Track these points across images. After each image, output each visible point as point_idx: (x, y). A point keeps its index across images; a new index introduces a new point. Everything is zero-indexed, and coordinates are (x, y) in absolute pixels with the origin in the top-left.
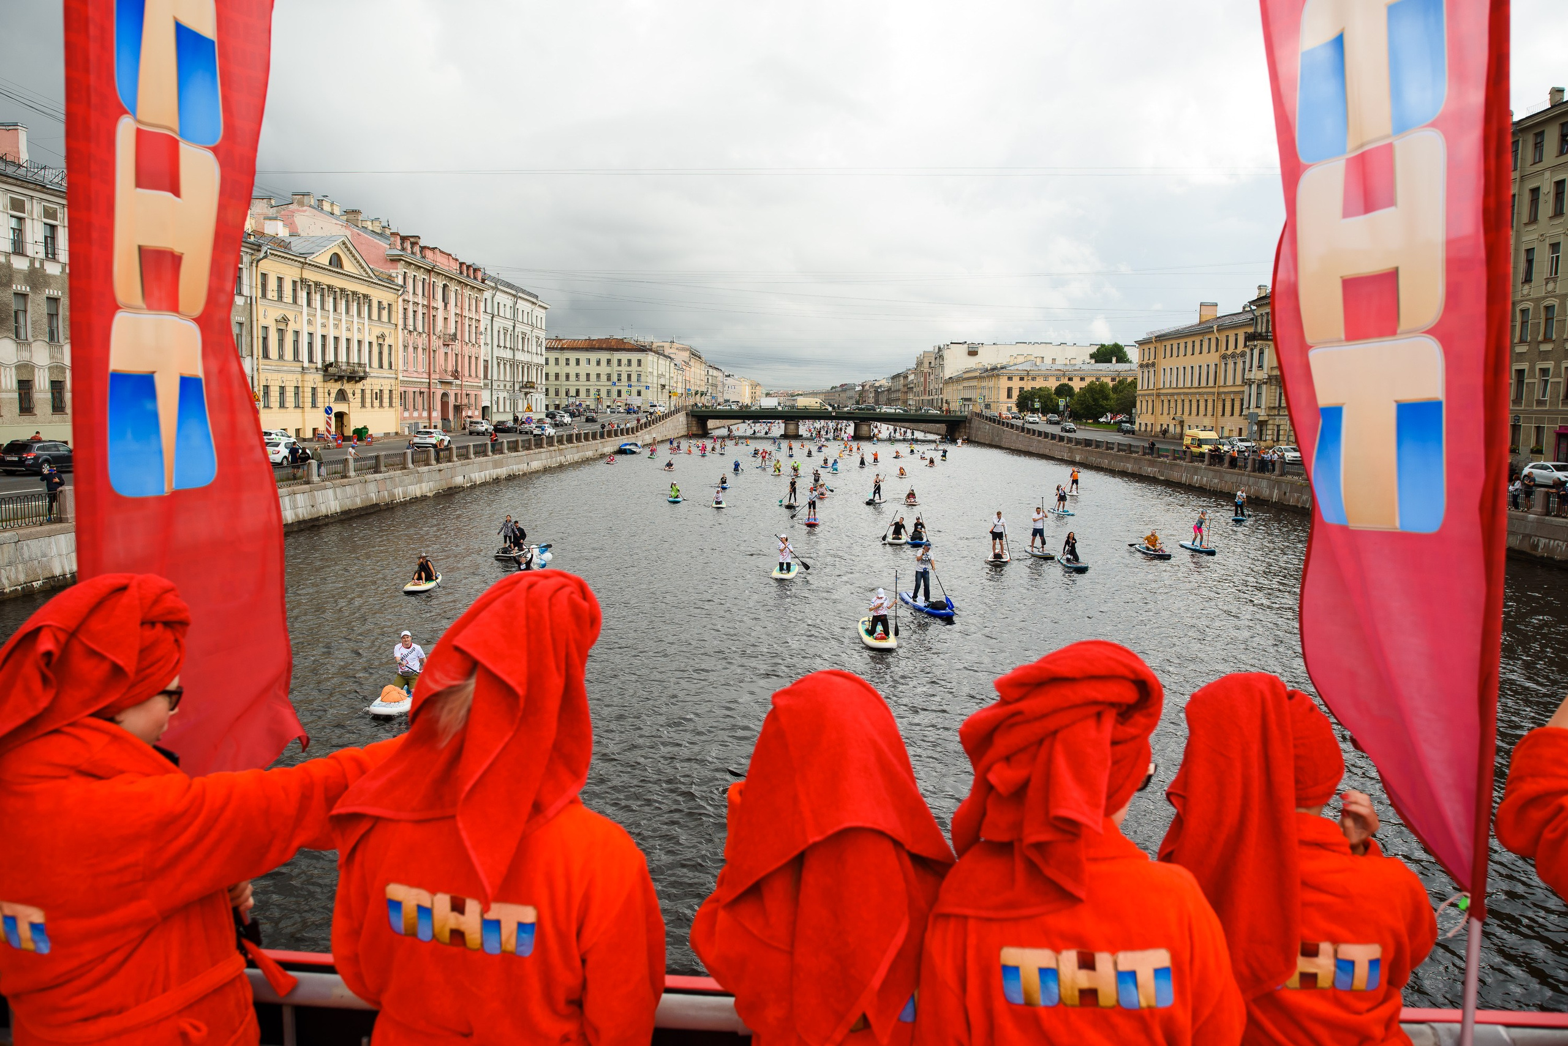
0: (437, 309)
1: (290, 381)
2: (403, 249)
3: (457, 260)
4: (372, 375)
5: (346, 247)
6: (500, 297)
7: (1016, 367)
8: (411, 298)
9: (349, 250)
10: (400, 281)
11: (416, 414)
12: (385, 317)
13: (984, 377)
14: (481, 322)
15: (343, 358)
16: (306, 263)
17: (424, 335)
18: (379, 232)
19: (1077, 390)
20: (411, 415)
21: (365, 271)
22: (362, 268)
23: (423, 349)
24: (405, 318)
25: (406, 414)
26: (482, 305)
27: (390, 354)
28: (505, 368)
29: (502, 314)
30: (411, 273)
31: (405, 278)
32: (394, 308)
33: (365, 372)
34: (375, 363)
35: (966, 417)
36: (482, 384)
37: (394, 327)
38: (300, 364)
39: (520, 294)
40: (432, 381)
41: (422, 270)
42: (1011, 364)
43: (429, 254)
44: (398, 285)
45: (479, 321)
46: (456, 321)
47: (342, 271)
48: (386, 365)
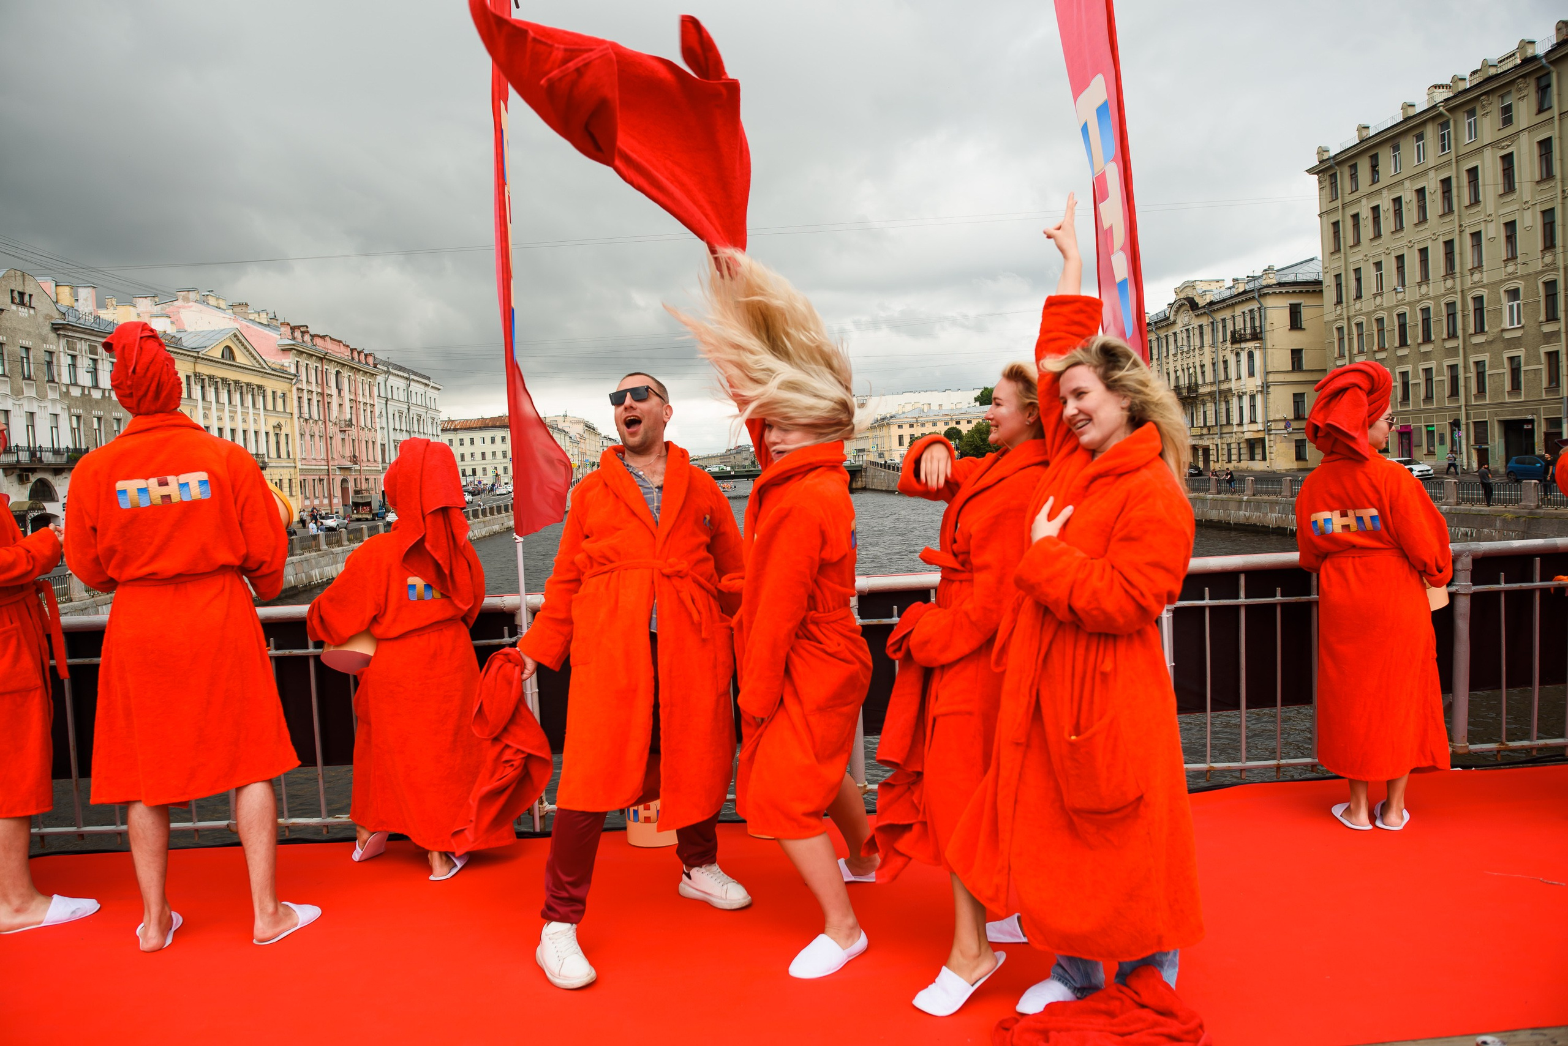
0: (331, 396)
2: (294, 338)
3: (348, 346)
4: (270, 465)
5: (238, 339)
6: (393, 381)
7: (905, 415)
8: (305, 386)
9: (240, 342)
10: (293, 370)
11: (317, 502)
12: (280, 408)
13: (875, 427)
14: (376, 406)
16: (199, 358)
17: (320, 423)
18: (266, 323)
19: (964, 432)
20: (312, 502)
21: (258, 362)
22: (255, 359)
23: (320, 437)
24: (300, 407)
25: (307, 503)
26: (376, 389)
27: (287, 443)
29: (395, 397)
30: (303, 361)
31: (297, 367)
32: (288, 395)
33: (264, 462)
34: (273, 454)
35: (861, 466)
36: (380, 468)
37: (290, 416)
39: (413, 377)
40: (331, 468)
41: (314, 358)
42: (900, 412)
43: (318, 341)
44: (291, 374)
45: (374, 405)
46: (351, 407)
47: (234, 364)
48: (284, 454)
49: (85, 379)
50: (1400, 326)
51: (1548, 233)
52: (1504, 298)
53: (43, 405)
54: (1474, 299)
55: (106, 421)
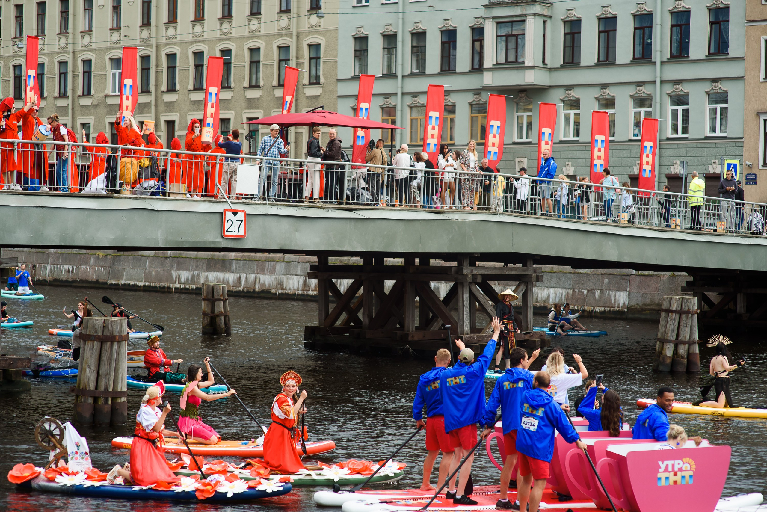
50: (15, 78)
51: (146, 11)
52: (109, 64)
54: (84, 61)
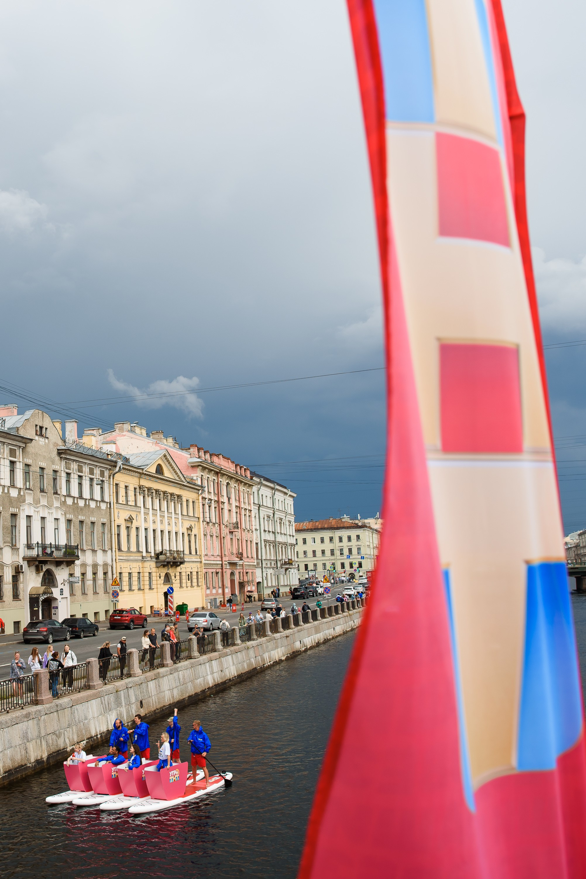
0: (224, 503)
1: (135, 567)
3: (234, 462)
5: (167, 459)
8: (206, 495)
9: (168, 461)
10: (199, 483)
11: (214, 591)
12: (191, 512)
14: (252, 512)
15: (166, 547)
16: (142, 473)
17: (217, 525)
20: (211, 592)
21: (178, 476)
22: (177, 474)
23: (217, 537)
24: (204, 512)
25: (208, 592)
26: (252, 497)
27: (196, 542)
28: (270, 549)
30: (206, 475)
31: (202, 480)
32: (196, 502)
34: (187, 552)
36: (255, 564)
37: (197, 520)
38: (140, 554)
40: (224, 562)
41: (212, 472)
44: (199, 486)
45: (251, 511)
46: (236, 512)
47: (163, 478)
48: (193, 552)
49: (75, 492)
53: (50, 511)
55: (87, 523)
